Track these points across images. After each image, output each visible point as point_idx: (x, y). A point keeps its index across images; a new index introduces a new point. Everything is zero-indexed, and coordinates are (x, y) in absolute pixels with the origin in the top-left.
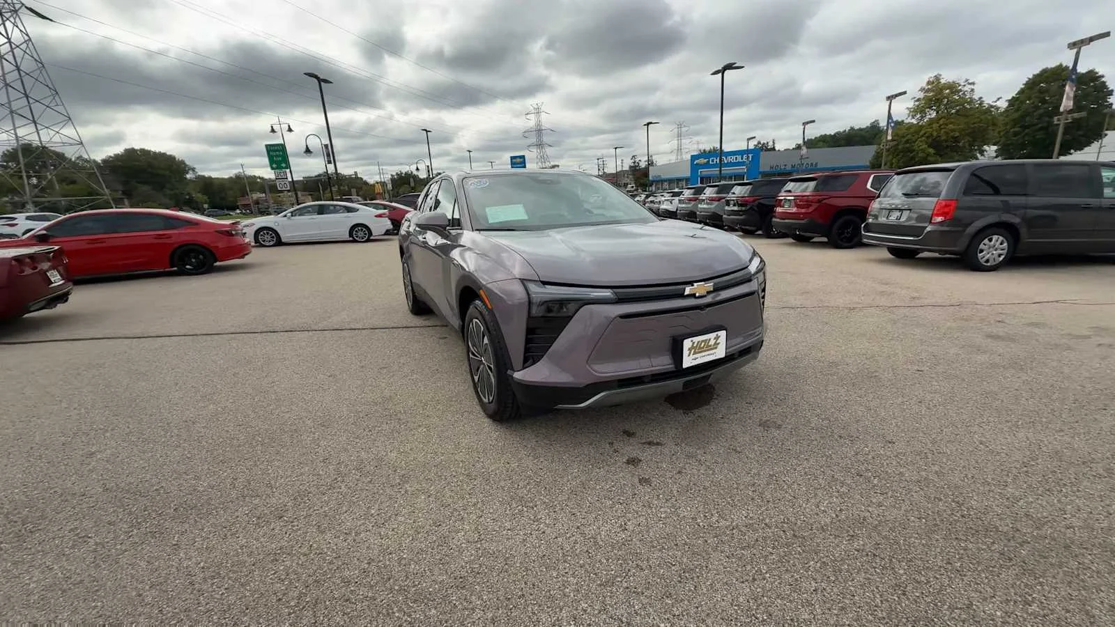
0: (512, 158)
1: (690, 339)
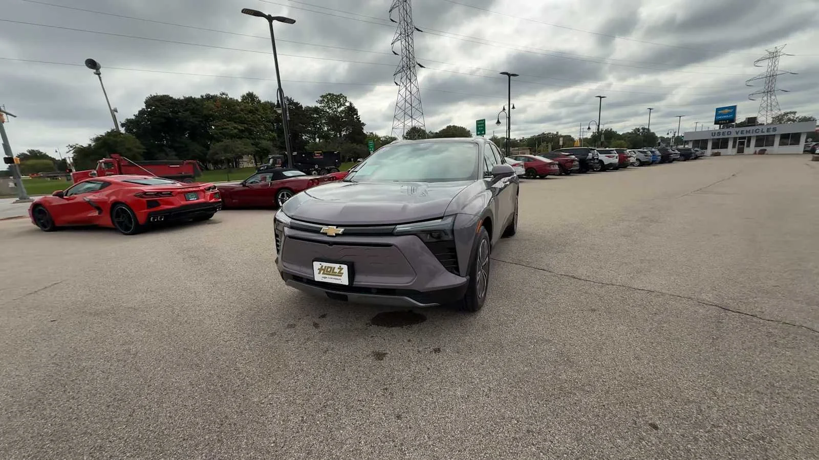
0: (718, 110)
1: (320, 263)
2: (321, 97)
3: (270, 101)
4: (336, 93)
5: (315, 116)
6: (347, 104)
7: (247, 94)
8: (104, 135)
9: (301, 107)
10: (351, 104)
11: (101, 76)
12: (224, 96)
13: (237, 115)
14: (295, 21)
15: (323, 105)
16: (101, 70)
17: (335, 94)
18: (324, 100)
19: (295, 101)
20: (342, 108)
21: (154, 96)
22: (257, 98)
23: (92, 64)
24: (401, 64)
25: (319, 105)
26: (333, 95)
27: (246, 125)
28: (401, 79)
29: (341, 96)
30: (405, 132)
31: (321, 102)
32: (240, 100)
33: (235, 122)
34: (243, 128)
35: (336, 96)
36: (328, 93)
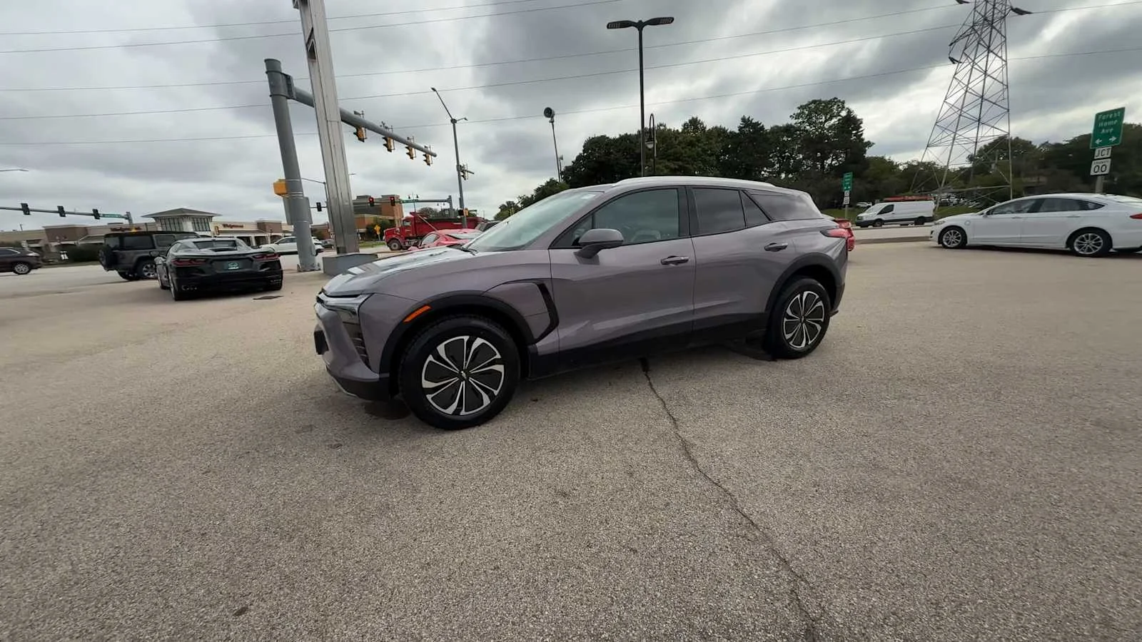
2: (799, 108)
3: (719, 126)
4: (826, 97)
5: (785, 139)
6: (844, 113)
7: (690, 121)
8: (544, 184)
9: (762, 128)
10: (849, 112)
11: (554, 123)
12: (662, 128)
13: (672, 151)
14: (673, 19)
15: (800, 120)
16: (555, 118)
17: (823, 100)
18: (803, 113)
19: (753, 121)
20: (834, 120)
21: (593, 138)
22: (702, 123)
23: (549, 113)
24: (971, 19)
25: (793, 122)
26: (820, 102)
27: (680, 163)
28: (965, 49)
29: (834, 101)
30: (978, 149)
31: (798, 116)
32: (680, 131)
33: (668, 160)
34: (677, 167)
35: (824, 102)
36: (811, 100)
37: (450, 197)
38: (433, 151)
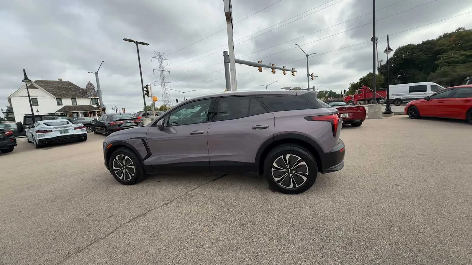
33: (466, 50)
37: (314, 87)
38: (296, 70)
